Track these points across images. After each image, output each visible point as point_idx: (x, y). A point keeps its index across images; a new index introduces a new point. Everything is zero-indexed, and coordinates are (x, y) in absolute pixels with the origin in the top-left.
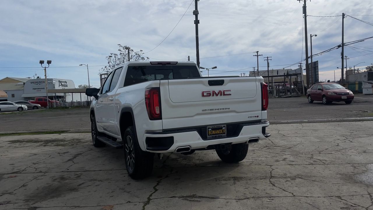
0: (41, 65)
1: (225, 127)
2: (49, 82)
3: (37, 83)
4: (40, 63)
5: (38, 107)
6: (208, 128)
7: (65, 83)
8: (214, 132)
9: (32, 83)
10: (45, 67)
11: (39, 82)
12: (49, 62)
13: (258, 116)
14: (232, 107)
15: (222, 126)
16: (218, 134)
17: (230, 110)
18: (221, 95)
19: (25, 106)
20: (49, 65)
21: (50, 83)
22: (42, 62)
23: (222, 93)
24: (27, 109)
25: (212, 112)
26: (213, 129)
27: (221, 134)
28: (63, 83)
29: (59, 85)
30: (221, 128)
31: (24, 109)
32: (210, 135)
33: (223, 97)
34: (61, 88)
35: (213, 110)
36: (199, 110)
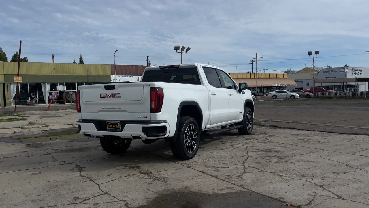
0: (310, 56)
1: (119, 123)
2: (341, 70)
3: (329, 72)
4: (308, 54)
5: (310, 95)
6: (108, 123)
7: (360, 72)
8: (111, 126)
9: (324, 72)
10: (313, 58)
11: (331, 71)
12: (317, 53)
13: (147, 117)
14: (123, 107)
15: (117, 122)
16: (114, 128)
17: (121, 110)
18: (112, 97)
19: (297, 95)
20: (317, 55)
21: (342, 72)
22: (310, 53)
23: (113, 95)
24: (298, 97)
25: (109, 110)
26: (111, 124)
27: (117, 128)
28: (357, 72)
29: (352, 74)
30: (117, 124)
31: (296, 97)
32: (109, 128)
33: (114, 99)
34: (354, 76)
35: (109, 109)
36: (100, 108)
